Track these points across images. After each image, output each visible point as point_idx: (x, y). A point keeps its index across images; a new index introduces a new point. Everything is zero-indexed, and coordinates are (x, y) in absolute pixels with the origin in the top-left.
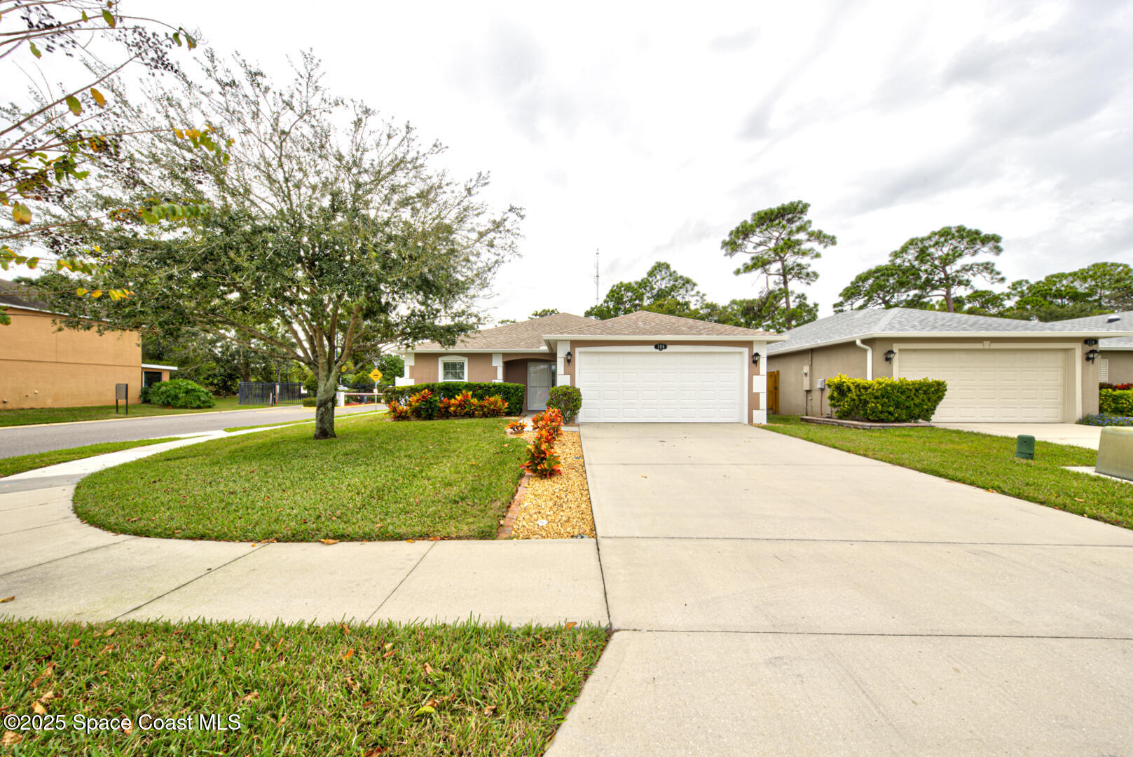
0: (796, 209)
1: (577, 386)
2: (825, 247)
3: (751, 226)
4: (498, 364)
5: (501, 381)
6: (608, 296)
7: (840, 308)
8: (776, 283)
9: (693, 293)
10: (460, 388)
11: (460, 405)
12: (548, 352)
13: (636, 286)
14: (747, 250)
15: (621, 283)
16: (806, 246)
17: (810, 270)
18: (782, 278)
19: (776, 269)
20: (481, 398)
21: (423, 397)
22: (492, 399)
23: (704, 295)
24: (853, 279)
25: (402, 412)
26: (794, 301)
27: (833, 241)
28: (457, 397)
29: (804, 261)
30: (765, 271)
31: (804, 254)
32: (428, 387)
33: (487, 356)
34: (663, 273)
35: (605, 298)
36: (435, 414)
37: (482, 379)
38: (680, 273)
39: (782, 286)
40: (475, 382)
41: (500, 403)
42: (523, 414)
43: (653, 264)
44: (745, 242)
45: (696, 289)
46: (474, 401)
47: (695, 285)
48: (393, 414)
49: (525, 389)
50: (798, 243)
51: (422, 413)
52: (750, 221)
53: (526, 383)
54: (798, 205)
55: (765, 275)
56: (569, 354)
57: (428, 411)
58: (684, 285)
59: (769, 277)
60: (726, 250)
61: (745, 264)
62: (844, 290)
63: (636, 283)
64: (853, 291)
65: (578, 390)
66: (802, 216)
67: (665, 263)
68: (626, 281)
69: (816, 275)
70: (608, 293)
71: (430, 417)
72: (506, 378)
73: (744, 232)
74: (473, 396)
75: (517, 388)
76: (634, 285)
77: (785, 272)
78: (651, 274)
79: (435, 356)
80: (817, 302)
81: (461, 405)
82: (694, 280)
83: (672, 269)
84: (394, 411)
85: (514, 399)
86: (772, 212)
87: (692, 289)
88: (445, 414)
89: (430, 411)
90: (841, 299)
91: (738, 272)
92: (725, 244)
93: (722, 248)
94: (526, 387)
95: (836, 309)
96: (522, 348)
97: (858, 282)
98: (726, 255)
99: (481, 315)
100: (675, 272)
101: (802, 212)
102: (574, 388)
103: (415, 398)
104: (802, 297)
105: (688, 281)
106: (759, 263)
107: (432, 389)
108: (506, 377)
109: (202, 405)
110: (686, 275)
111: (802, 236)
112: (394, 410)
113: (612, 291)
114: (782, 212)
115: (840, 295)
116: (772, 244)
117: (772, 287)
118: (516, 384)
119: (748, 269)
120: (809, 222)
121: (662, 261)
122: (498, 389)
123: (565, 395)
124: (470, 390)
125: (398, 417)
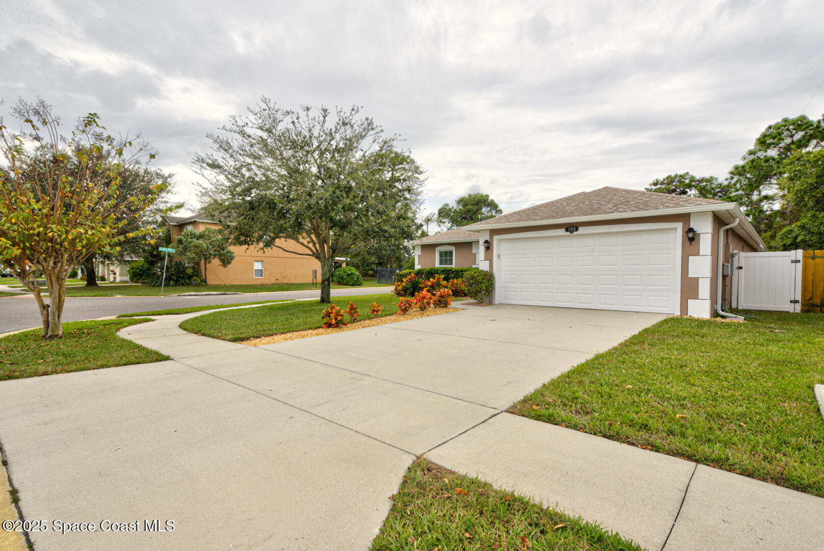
1: (494, 270)
21: (410, 279)
22: (455, 281)
25: (399, 290)
28: (431, 279)
33: (469, 245)
40: (458, 267)
41: (459, 285)
46: (444, 283)
48: (395, 291)
56: (486, 242)
74: (445, 279)
79: (433, 247)
103: (406, 280)
109: (355, 284)
124: (445, 274)
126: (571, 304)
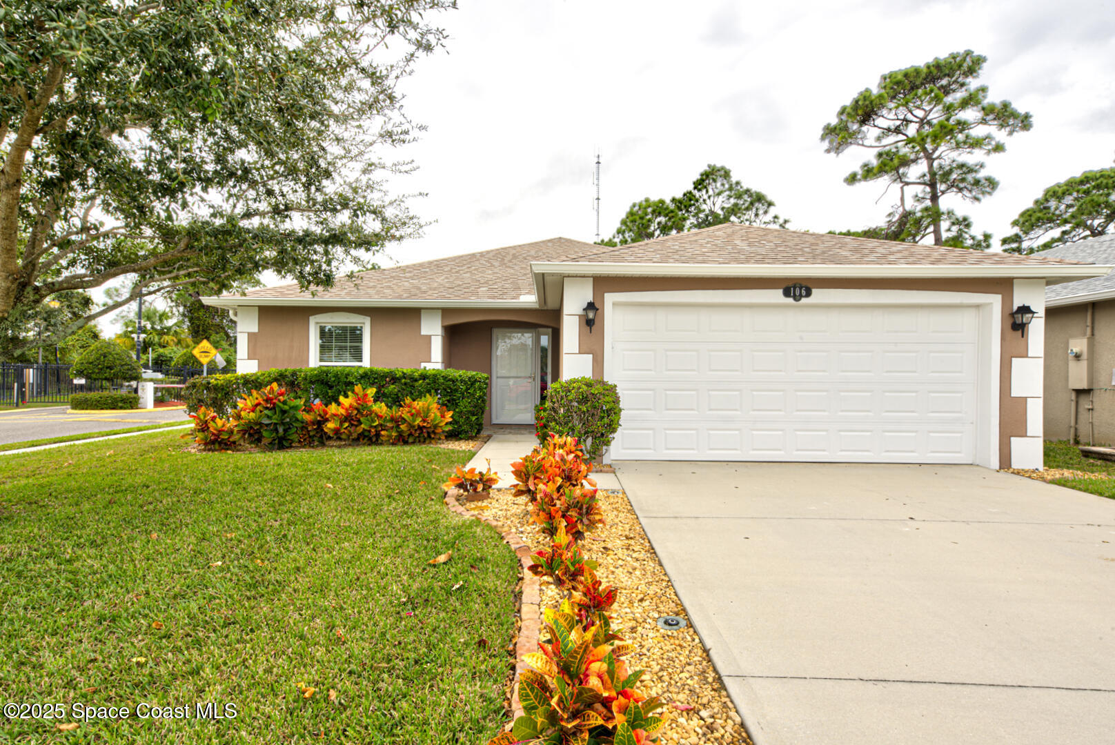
0: (960, 66)
1: (609, 378)
2: (1011, 133)
3: (880, 97)
4: (433, 329)
5: (439, 366)
6: (624, 222)
7: (1014, 245)
8: (918, 199)
9: (769, 217)
10: (351, 379)
11: (347, 418)
12: (536, 306)
13: (672, 206)
14: (866, 143)
15: (647, 200)
16: (978, 131)
17: (982, 174)
18: (928, 189)
19: (919, 173)
20: (396, 401)
21: (268, 400)
22: (419, 404)
23: (786, 222)
24: (1039, 195)
25: (220, 431)
26: (949, 230)
27: (1025, 122)
28: (342, 399)
29: (971, 157)
30: (900, 178)
31: (976, 144)
32: (280, 378)
33: (409, 315)
34: (719, 184)
35: (618, 225)
36: (295, 437)
37: (400, 362)
38: (745, 185)
39: (928, 203)
40: (382, 367)
41: (435, 413)
42: (484, 433)
43: (704, 168)
44: (865, 128)
45: (773, 211)
46: (381, 408)
47: (770, 204)
48: (200, 435)
49: (487, 383)
50: (962, 125)
51: (265, 434)
52: (875, 91)
53: (489, 370)
54: (964, 60)
55: (898, 185)
56: (591, 306)
57: (276, 430)
58: (752, 203)
59: (906, 188)
60: (831, 142)
61: (866, 165)
62: (1022, 215)
63: (674, 200)
64: (1040, 215)
65: (613, 388)
66: (970, 79)
67: (723, 168)
68: (654, 198)
69: (992, 184)
70: (623, 216)
71: (282, 444)
72: (449, 360)
73: (865, 110)
74: (377, 399)
75: (473, 382)
76: (668, 201)
77: (936, 181)
78: (700, 184)
79: (302, 313)
80: (989, 232)
81: (350, 418)
82: (770, 198)
83: (734, 178)
84: (203, 430)
85: (465, 405)
86: (917, 71)
87: (766, 212)
88: (316, 436)
89: (281, 430)
90: (1016, 230)
91: (852, 179)
92: (829, 131)
93: (823, 138)
94: (489, 378)
95: (1007, 247)
96: (483, 298)
97: (1047, 200)
98: (828, 151)
99: (389, 213)
100: (738, 183)
101: (971, 71)
102: (603, 383)
103: (250, 403)
104: (965, 223)
105: (759, 198)
106: (890, 165)
107: (290, 381)
108: (450, 357)
110: (755, 188)
111: (970, 114)
112: (204, 427)
113: (631, 214)
114: (935, 71)
115: (1015, 223)
116: (912, 130)
117: (910, 204)
118: (471, 373)
119: (869, 173)
120: (984, 89)
121: (719, 165)
122: (431, 383)
123: (584, 400)
124: (372, 384)
125: (213, 442)
126: (782, 452)
